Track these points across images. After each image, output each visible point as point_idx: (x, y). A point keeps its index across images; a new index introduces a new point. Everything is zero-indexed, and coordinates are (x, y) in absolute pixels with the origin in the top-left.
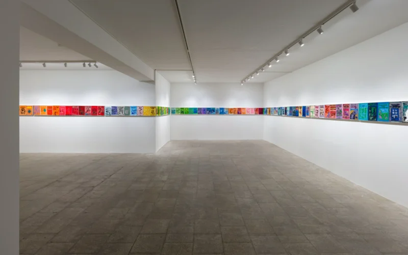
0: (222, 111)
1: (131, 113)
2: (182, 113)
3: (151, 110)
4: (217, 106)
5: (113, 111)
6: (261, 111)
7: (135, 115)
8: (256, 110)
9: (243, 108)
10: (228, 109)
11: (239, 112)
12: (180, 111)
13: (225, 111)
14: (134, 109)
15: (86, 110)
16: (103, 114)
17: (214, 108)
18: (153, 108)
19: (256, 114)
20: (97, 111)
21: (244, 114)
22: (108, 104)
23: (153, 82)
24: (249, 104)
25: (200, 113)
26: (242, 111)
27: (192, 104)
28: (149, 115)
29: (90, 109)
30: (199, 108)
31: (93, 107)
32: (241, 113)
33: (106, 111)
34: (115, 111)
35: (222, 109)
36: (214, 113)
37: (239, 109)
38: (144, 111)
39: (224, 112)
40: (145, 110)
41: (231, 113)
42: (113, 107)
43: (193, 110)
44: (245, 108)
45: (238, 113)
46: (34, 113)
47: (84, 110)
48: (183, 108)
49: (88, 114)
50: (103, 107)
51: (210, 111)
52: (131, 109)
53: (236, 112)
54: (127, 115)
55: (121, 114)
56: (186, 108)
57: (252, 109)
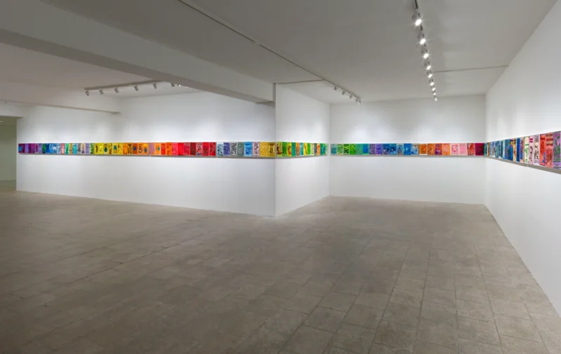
0: (407, 150)
1: (245, 152)
2: (346, 151)
3: (269, 147)
4: (399, 141)
5: (225, 149)
6: (480, 150)
7: (250, 155)
8: (471, 147)
9: (444, 144)
10: (419, 145)
11: (437, 150)
12: (343, 150)
13: (413, 148)
14: (249, 146)
15: (197, 148)
16: (213, 154)
17: (395, 144)
18: (272, 144)
19: (470, 154)
20: (208, 150)
21: (447, 154)
22: (219, 139)
23: (271, 104)
24: (457, 137)
25: (373, 153)
26: (444, 149)
27: (360, 137)
28: (267, 156)
29: (202, 147)
30: (371, 145)
31: (204, 143)
32: (441, 154)
33: (217, 149)
34: (228, 150)
35: (408, 145)
36: (395, 152)
37: (439, 146)
38: (261, 150)
39: (412, 150)
40: (262, 148)
41: (424, 152)
42: (225, 144)
43: (361, 149)
44: (448, 144)
45: (436, 153)
46: (150, 153)
47: (195, 148)
48: (347, 145)
49: (199, 154)
50: (215, 143)
51: (388, 149)
52: (245, 146)
53: (433, 151)
54: (241, 156)
55: (234, 154)
56: (351, 145)
57: (461, 145)
